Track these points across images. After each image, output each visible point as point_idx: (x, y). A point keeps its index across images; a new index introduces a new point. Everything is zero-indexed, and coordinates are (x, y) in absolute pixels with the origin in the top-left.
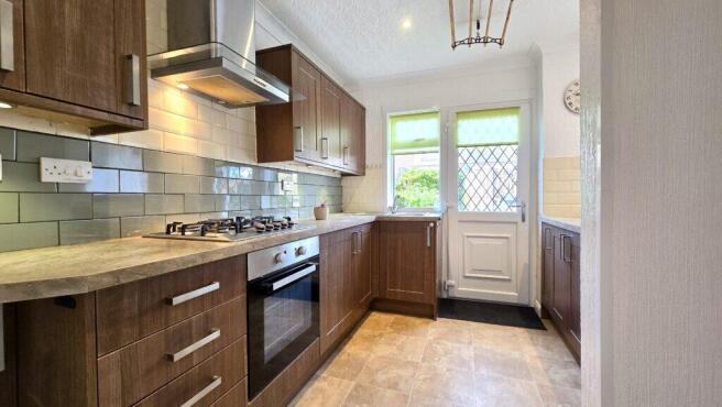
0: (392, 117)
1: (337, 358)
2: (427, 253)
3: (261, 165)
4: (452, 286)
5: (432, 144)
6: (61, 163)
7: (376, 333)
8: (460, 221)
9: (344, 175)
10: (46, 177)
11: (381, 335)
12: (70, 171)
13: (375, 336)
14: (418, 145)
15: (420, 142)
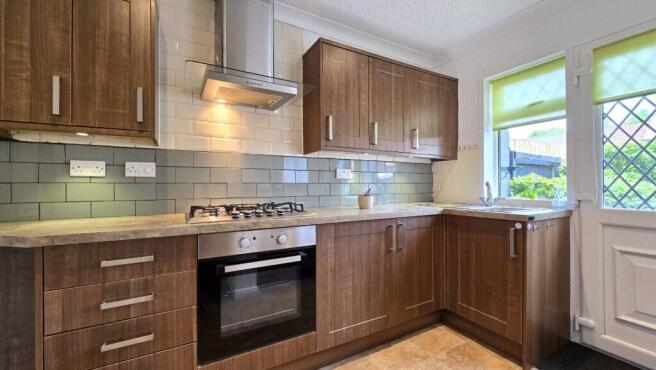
0: (492, 82)
1: (353, 362)
2: (510, 266)
3: (306, 156)
4: (591, 329)
5: (553, 107)
6: (136, 165)
7: (422, 353)
8: (604, 225)
9: (433, 160)
10: (128, 174)
11: (425, 358)
12: (141, 169)
13: (417, 356)
14: (533, 112)
15: (536, 107)
